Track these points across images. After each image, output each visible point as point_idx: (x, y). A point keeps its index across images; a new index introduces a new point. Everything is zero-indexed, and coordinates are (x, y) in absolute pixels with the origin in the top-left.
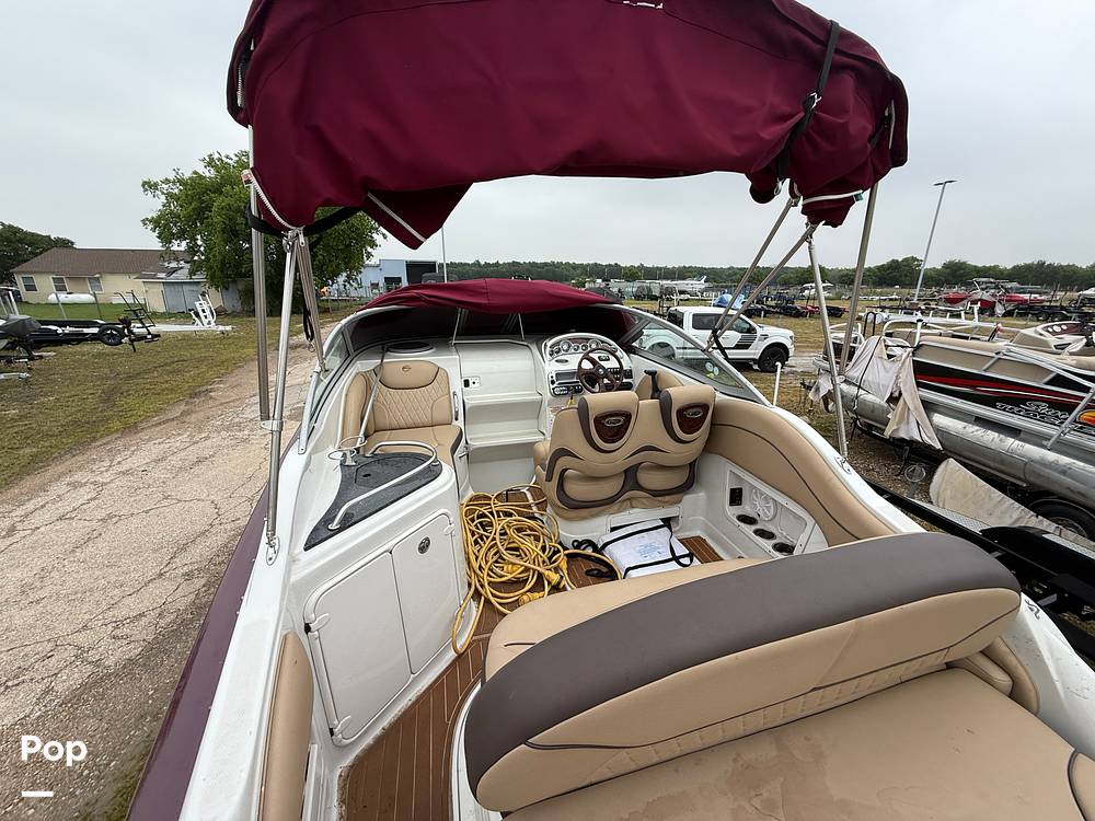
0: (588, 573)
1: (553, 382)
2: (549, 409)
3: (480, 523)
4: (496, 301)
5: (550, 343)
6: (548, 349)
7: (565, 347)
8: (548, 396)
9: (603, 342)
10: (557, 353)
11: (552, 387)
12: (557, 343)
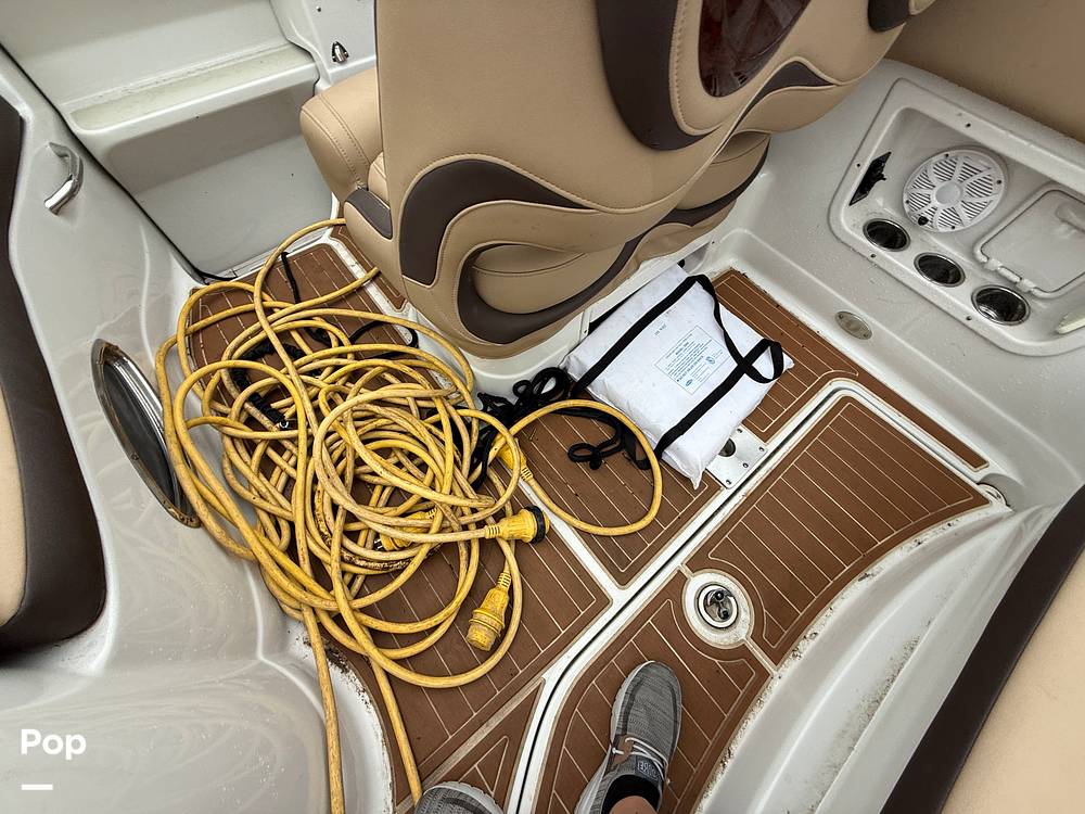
0: (574, 454)
3: (253, 399)
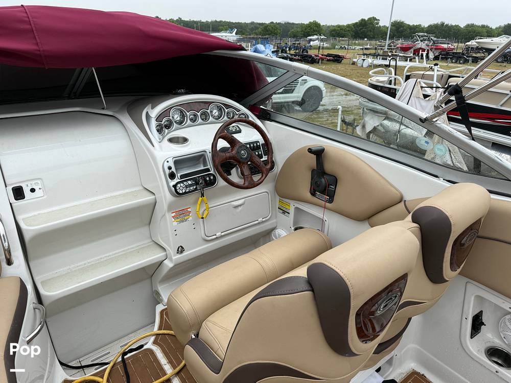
1: (172, 176)
2: (169, 216)
4: (50, 45)
5: (155, 112)
6: (154, 123)
7: (177, 117)
8: (165, 197)
9: (228, 106)
10: (168, 127)
11: (173, 183)
12: (165, 113)
